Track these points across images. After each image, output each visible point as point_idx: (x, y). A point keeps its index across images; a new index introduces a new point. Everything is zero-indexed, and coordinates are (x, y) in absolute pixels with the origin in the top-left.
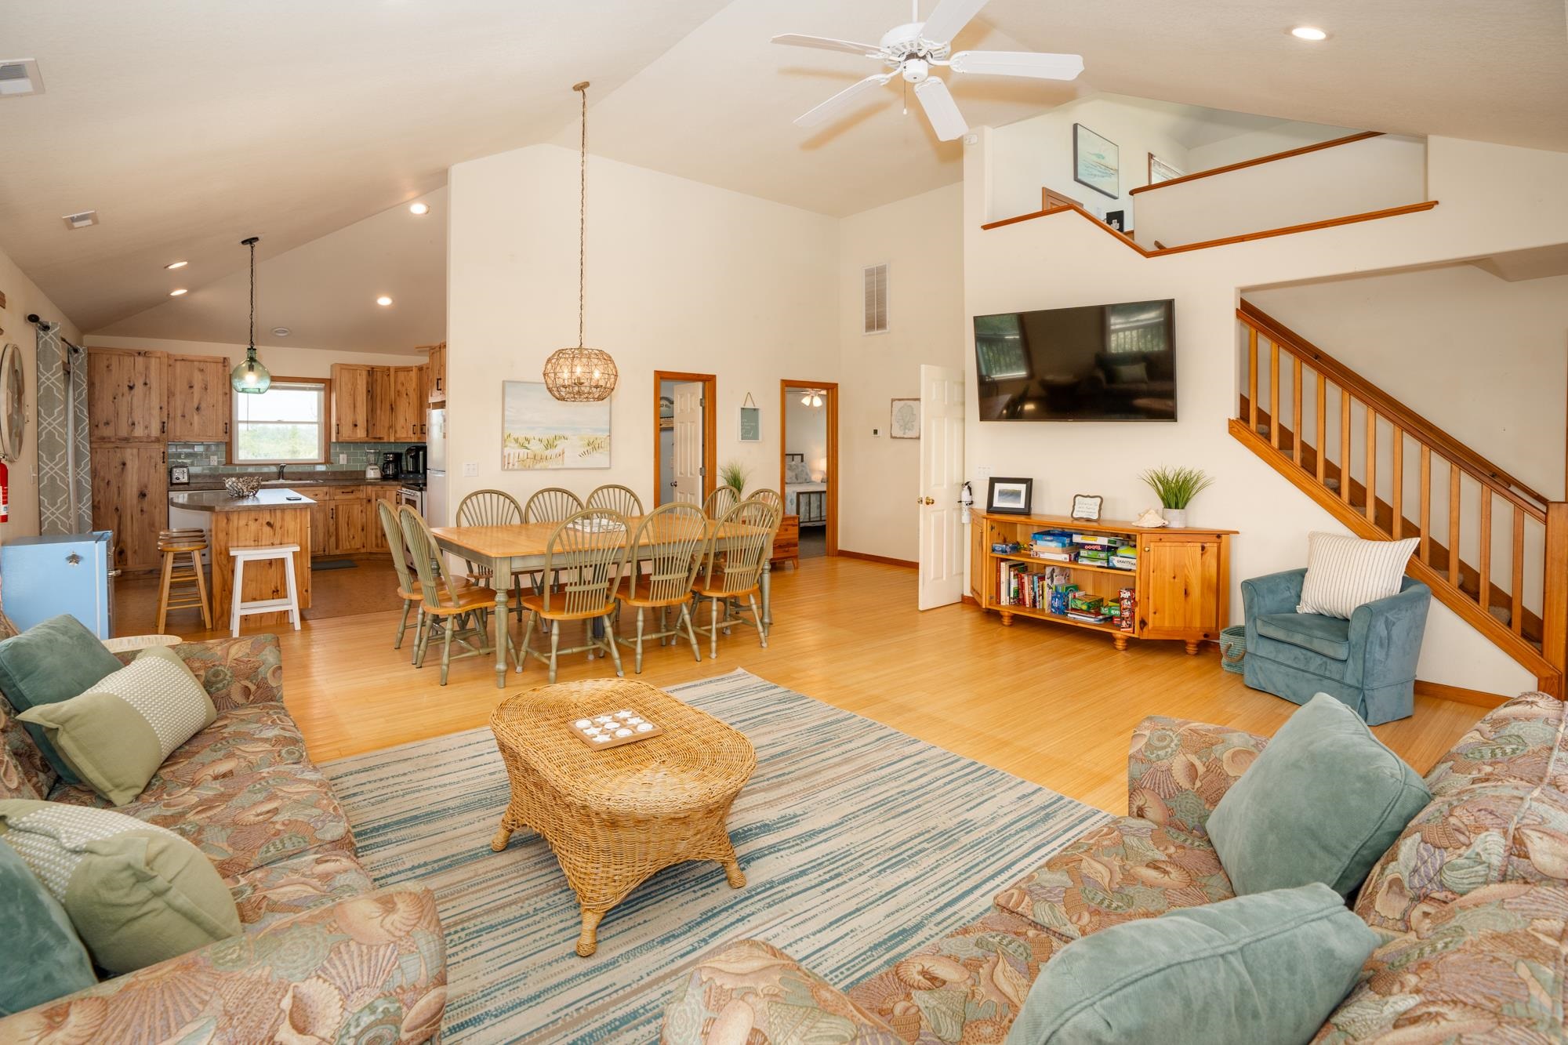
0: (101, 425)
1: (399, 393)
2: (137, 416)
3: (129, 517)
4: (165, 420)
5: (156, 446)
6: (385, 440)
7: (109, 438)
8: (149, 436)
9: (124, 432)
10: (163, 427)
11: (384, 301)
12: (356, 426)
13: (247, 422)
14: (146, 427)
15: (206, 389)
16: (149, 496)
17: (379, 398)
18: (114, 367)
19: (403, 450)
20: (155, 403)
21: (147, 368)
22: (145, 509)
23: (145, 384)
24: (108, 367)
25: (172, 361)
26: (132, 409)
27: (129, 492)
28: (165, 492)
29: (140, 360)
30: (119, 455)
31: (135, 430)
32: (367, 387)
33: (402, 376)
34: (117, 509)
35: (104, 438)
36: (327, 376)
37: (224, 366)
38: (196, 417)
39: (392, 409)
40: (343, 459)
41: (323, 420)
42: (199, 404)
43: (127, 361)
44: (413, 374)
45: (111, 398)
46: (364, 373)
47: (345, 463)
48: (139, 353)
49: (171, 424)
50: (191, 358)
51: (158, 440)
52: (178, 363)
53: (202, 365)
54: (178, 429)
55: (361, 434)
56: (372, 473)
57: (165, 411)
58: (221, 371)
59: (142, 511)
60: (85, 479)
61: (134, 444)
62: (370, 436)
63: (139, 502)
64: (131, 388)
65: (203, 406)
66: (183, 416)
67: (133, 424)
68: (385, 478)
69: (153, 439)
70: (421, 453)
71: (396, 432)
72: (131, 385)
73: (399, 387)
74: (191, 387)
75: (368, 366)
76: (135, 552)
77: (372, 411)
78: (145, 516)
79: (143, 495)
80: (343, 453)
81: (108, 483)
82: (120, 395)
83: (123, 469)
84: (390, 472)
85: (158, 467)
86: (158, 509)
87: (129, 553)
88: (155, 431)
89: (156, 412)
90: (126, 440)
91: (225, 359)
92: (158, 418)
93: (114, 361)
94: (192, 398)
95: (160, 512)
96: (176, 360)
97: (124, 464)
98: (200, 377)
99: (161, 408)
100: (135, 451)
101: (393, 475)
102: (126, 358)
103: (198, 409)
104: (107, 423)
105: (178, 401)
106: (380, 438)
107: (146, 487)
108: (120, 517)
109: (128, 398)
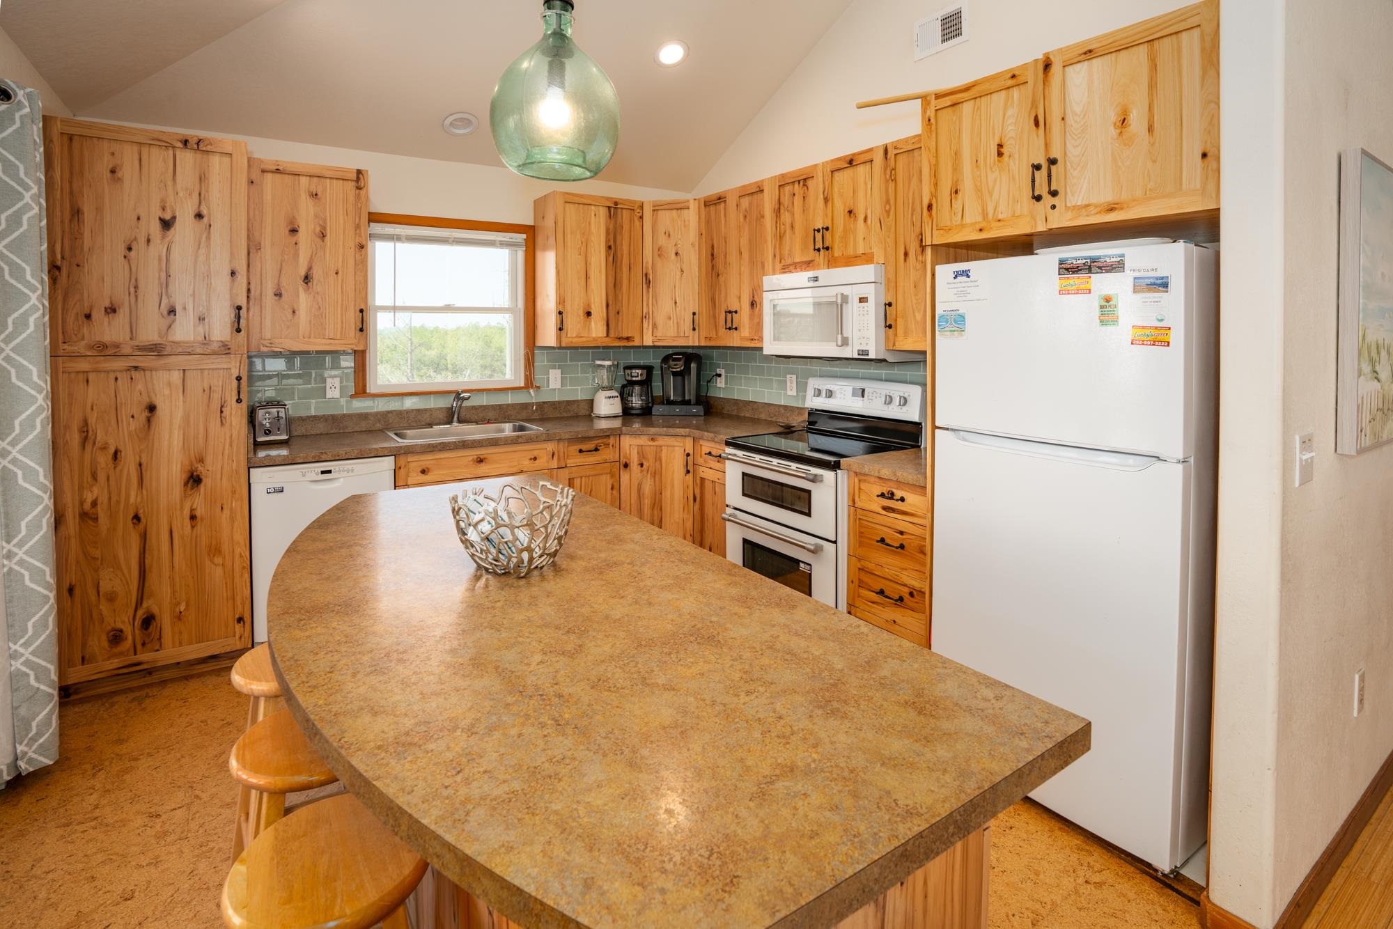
0: (98, 315)
1: (660, 252)
2: (181, 293)
3: (165, 536)
4: (242, 301)
5: (221, 362)
6: (637, 343)
7: (117, 346)
8: (206, 340)
9: (149, 332)
10: (238, 317)
11: (671, 54)
12: (589, 314)
13: (395, 309)
14: (201, 319)
15: (323, 236)
16: (207, 482)
17: (625, 261)
18: (128, 171)
19: (655, 361)
20: (220, 264)
21: (202, 178)
22: (198, 513)
23: (199, 216)
24: (113, 171)
25: (259, 172)
26: (168, 276)
27: (164, 473)
28: (244, 471)
29: (187, 159)
30: (140, 387)
31: (177, 326)
32: (607, 241)
33: (665, 217)
34: (137, 518)
35: (105, 346)
36: (530, 221)
37: (359, 188)
38: (303, 296)
39: (648, 282)
40: (554, 379)
41: (521, 304)
42: (310, 269)
43: (158, 160)
44: (691, 216)
45: (122, 250)
46: (603, 212)
47: (559, 386)
48: (186, 142)
49: (254, 310)
50: (290, 168)
51: (225, 349)
52: (269, 176)
53: (315, 185)
54: (268, 322)
55: (597, 330)
56: (607, 405)
57: (241, 279)
58: (351, 198)
59: (193, 517)
60: (25, 468)
61: (172, 359)
62: (612, 334)
63: (185, 496)
64: (167, 224)
65: (317, 274)
66: (278, 295)
67: (172, 311)
68: (627, 412)
69: (215, 346)
70: (693, 365)
71: (655, 326)
72: (168, 217)
73: (662, 241)
74: (294, 231)
75: (608, 199)
76: (179, 617)
77: (614, 285)
78: (200, 528)
79: (194, 480)
80: (554, 367)
81: (116, 455)
82: (142, 240)
83: (149, 420)
84: (636, 402)
85: (227, 411)
86: (226, 512)
87: (165, 621)
88: (220, 328)
89: (221, 282)
90: (156, 349)
91: (359, 172)
92: (228, 297)
93: (128, 157)
94: (296, 255)
95: (232, 519)
96: (263, 171)
97: (152, 408)
98: (312, 210)
99: (233, 273)
100: (176, 377)
101: (642, 408)
102: (155, 151)
103: (307, 279)
104: (112, 310)
105: (268, 260)
106: (628, 339)
107: (201, 460)
108: (144, 537)
109: (158, 248)
